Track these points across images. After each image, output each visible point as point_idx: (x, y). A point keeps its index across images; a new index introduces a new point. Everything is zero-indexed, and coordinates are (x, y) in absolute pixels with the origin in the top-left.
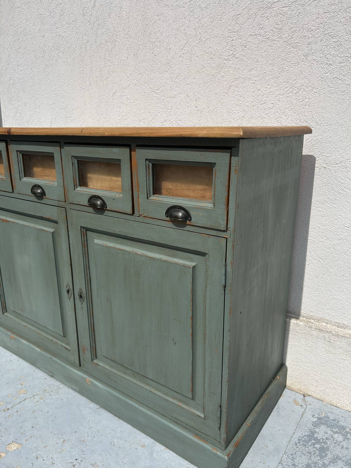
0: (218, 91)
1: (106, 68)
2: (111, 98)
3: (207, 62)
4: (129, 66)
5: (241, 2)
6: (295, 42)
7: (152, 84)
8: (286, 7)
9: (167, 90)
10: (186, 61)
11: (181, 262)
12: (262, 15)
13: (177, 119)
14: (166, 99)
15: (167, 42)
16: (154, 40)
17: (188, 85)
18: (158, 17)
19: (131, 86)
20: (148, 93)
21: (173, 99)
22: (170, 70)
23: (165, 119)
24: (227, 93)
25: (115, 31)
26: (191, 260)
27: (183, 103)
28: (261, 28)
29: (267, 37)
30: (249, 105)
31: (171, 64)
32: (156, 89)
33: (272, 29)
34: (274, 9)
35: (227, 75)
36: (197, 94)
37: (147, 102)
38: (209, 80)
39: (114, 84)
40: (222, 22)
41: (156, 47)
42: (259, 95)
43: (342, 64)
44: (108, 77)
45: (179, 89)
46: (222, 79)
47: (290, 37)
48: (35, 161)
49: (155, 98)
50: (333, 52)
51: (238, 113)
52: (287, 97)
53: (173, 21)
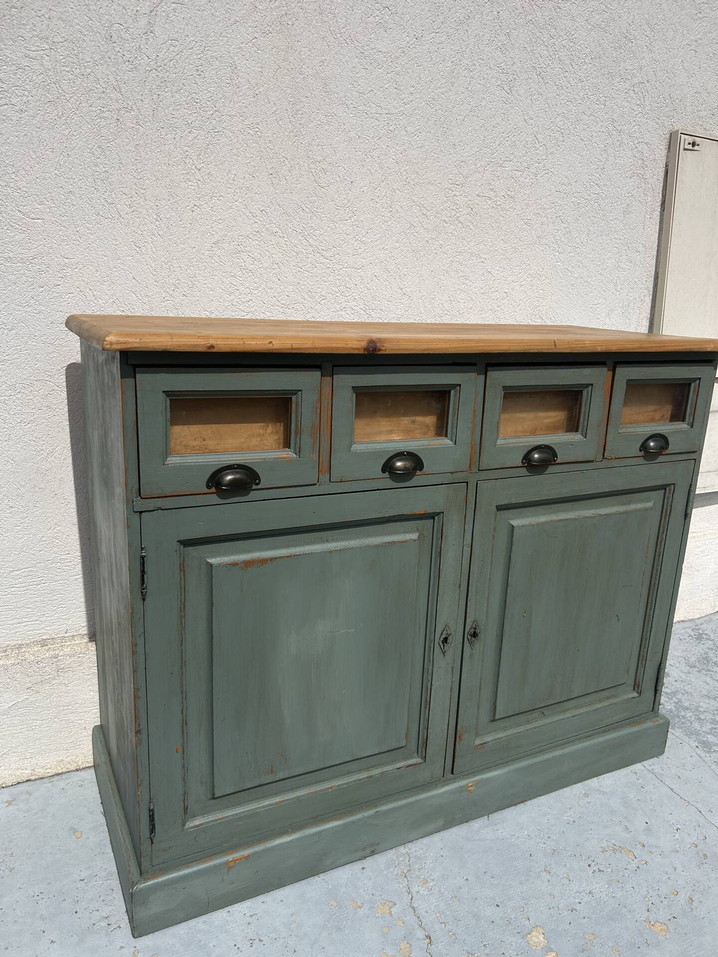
0: (434, 267)
1: (190, 183)
2: (207, 252)
3: (417, 219)
4: (259, 192)
5: (466, 145)
6: (529, 218)
7: (314, 237)
8: (519, 171)
9: (346, 253)
10: (383, 210)
11: (639, 506)
12: (492, 173)
13: (367, 308)
14: (344, 269)
15: (347, 169)
16: (319, 158)
17: (386, 251)
18: (326, 119)
19: (262, 234)
20: (306, 254)
21: (359, 271)
22: (353, 220)
23: (344, 305)
24: (447, 272)
25: (216, 111)
26: (648, 500)
27: (377, 280)
28: (492, 190)
29: (499, 203)
30: (478, 292)
31: (356, 209)
32: (324, 249)
33: (503, 194)
34: (506, 169)
35: (448, 244)
36: (401, 268)
37: (304, 270)
38: (421, 248)
39: (216, 223)
40: (440, 164)
41: (323, 171)
42: (490, 280)
43: (571, 254)
44: (195, 205)
45: (369, 255)
46: (441, 250)
47: (522, 212)
48: (389, 405)
49: (320, 265)
50: (563, 239)
51: (464, 302)
52: (521, 286)
53: (357, 137)
